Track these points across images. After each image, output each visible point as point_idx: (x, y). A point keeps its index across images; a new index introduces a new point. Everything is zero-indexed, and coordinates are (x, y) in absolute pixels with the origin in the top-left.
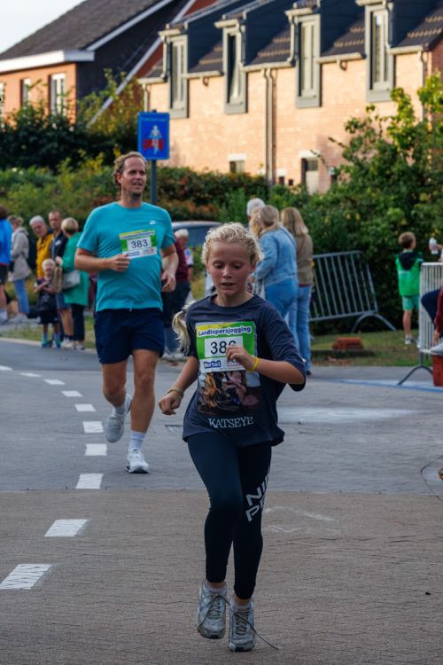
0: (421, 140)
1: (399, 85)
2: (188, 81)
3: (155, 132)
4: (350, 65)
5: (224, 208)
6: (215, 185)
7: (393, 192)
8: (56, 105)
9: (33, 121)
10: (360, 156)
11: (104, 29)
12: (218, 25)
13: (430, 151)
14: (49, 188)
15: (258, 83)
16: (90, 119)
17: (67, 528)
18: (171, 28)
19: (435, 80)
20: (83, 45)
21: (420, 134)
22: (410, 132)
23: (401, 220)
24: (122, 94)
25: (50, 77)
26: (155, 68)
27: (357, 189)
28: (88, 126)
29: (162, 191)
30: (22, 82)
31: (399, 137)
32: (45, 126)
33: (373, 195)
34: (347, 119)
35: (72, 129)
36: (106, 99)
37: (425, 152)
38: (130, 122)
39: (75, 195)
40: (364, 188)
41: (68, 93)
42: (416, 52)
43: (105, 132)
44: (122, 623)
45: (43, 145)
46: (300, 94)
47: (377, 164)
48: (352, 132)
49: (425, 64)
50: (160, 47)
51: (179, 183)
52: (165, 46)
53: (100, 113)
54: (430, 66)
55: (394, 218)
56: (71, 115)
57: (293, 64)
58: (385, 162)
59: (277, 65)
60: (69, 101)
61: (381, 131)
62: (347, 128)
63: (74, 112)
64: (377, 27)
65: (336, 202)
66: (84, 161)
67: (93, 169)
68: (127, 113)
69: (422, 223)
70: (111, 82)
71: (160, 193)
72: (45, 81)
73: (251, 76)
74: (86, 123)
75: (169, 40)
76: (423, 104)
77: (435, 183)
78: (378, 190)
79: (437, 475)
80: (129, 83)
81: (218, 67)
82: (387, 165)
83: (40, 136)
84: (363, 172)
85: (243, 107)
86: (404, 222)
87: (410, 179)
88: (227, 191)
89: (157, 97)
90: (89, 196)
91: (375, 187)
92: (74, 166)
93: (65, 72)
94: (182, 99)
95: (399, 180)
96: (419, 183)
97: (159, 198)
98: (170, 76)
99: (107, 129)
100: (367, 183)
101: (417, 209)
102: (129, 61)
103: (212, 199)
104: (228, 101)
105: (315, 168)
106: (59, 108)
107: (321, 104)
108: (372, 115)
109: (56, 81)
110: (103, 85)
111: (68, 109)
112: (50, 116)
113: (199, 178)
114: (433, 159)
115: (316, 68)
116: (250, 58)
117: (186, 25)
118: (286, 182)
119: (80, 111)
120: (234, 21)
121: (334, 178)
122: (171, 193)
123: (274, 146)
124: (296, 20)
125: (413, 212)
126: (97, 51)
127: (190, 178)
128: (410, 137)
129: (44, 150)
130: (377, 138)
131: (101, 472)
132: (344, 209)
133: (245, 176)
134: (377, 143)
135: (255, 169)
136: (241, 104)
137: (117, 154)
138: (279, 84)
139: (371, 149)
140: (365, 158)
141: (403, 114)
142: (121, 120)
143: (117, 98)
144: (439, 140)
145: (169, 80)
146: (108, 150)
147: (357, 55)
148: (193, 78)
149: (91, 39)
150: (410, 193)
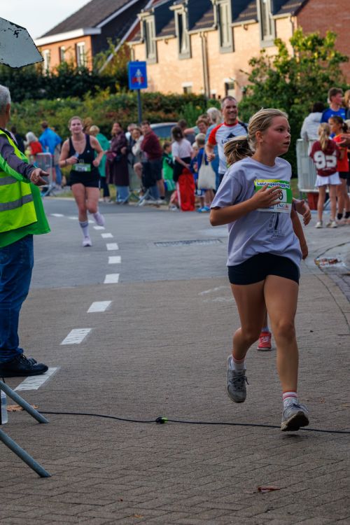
0: (293, 68)
1: (279, 36)
2: (156, 42)
3: (139, 73)
4: (250, 27)
5: (181, 114)
6: (175, 102)
7: (279, 99)
8: (80, 60)
9: (68, 71)
10: (259, 80)
11: (105, 15)
12: (172, 8)
13: (299, 74)
14: (79, 109)
15: (197, 41)
16: (101, 67)
17: (99, 307)
18: (145, 12)
19: (299, 33)
20: (93, 25)
21: (292, 64)
22: (287, 64)
24: (118, 52)
25: (76, 45)
26: (136, 35)
27: (258, 98)
28: (100, 71)
29: (145, 106)
30: (60, 49)
31: (281, 67)
32: (75, 73)
33: (268, 101)
34: (250, 58)
35: (90, 74)
36: (109, 55)
37: (295, 74)
38: (124, 68)
39: (95, 112)
40: (262, 97)
41: (87, 53)
42: (287, 17)
43: (110, 75)
44: (135, 360)
45: (74, 85)
46: (221, 45)
47: (268, 83)
48: (253, 66)
49: (293, 24)
50: (139, 23)
51: (155, 101)
52: (142, 23)
53: (106, 63)
54: (296, 25)
56: (89, 66)
57: (216, 28)
58: (273, 82)
59: (207, 29)
60: (88, 58)
61: (270, 64)
62: (250, 63)
63: (91, 64)
64: (264, 4)
65: (246, 107)
66: (98, 92)
67: (104, 96)
68: (122, 65)
69: (297, 116)
70: (112, 45)
71: (144, 108)
72: (73, 47)
73: (193, 37)
74: (98, 70)
75: (144, 19)
76: (293, 47)
77: (303, 92)
78: (270, 99)
79: (313, 261)
80: (124, 44)
81: (173, 33)
82: (274, 84)
83: (73, 79)
84: (260, 89)
85: (189, 56)
87: (288, 91)
88: (183, 104)
89: (139, 53)
90: (102, 112)
91: (269, 96)
92: (93, 95)
93: (84, 41)
94: (153, 52)
95: (282, 92)
96: (293, 93)
97: (143, 110)
98: (146, 40)
99: (110, 72)
100: (263, 95)
101: (293, 108)
102: (121, 32)
103: (174, 110)
104: (180, 51)
105: (233, 88)
106: (82, 63)
107: (234, 51)
108: (264, 54)
109: (79, 47)
110: (107, 47)
111: (87, 62)
112: (77, 67)
113: (166, 98)
114: (301, 78)
115: (230, 30)
116: (191, 27)
117: (153, 10)
118: (217, 97)
119: (95, 62)
120: (181, 6)
121: (244, 93)
122: (150, 107)
123: (208, 77)
124: (217, 3)
125: (291, 110)
126: (103, 28)
127: (161, 99)
128: (287, 67)
129: (75, 87)
130: (268, 68)
131: (118, 273)
132: (251, 111)
133: (193, 95)
134: (268, 71)
135: (198, 90)
136: (188, 53)
137: (118, 87)
138: (209, 40)
139: (264, 75)
140: (261, 81)
141: (282, 53)
142: (118, 67)
143: (115, 54)
144: (303, 67)
145: (145, 42)
146: (113, 85)
147: (253, 21)
148: (159, 40)
149: (98, 21)
150: (289, 99)
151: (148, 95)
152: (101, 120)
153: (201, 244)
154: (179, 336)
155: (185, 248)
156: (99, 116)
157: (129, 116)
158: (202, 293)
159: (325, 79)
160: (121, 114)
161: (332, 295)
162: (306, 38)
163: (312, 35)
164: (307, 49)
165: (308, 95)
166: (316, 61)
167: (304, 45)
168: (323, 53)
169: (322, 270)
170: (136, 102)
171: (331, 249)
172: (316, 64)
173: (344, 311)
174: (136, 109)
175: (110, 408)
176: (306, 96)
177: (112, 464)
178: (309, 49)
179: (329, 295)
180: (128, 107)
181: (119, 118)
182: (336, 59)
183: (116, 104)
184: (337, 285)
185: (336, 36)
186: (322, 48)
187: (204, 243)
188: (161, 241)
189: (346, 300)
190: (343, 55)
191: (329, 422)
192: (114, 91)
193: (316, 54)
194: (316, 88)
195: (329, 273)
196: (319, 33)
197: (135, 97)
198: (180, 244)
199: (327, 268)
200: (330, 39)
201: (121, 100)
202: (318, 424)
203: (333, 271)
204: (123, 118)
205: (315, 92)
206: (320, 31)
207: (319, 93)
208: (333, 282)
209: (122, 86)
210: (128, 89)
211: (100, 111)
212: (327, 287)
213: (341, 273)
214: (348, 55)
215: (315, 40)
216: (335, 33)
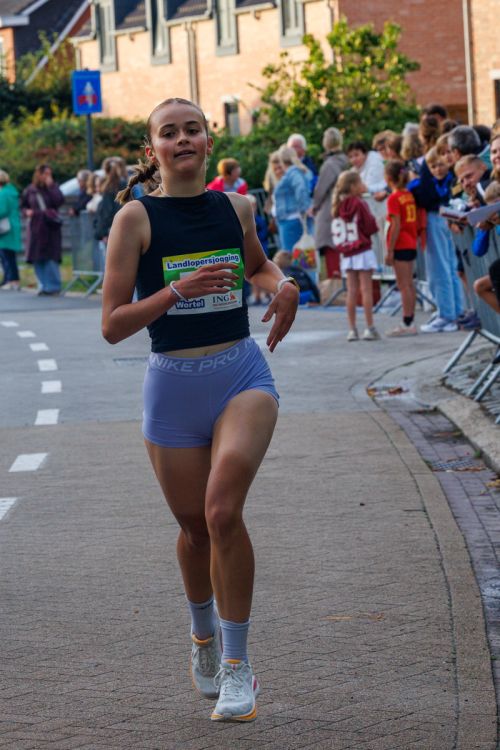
0: (332, 81)
1: (310, 31)
2: (116, 38)
3: (89, 88)
4: (264, 15)
7: (310, 130)
10: (277, 98)
13: (341, 90)
15: (179, 36)
16: (27, 78)
19: (342, 25)
20: (16, 10)
21: (330, 75)
22: (323, 73)
23: (317, 154)
24: (56, 53)
26: (84, 27)
27: (276, 129)
28: (27, 83)
29: (98, 140)
31: (312, 79)
34: (264, 65)
35: (12, 88)
36: (41, 58)
37: (336, 91)
38: (65, 77)
39: (19, 149)
40: (282, 127)
41: (7, 54)
42: (322, 1)
43: (42, 89)
46: (219, 43)
47: (293, 105)
48: (269, 77)
49: (332, 10)
50: (88, 9)
51: (113, 132)
52: (93, 9)
53: (36, 71)
54: (336, 12)
56: (10, 76)
57: (211, 16)
58: (300, 103)
59: (196, 18)
60: (8, 62)
61: (295, 75)
62: (264, 73)
63: (13, 72)
65: (257, 142)
66: (24, 117)
67: (32, 123)
68: (61, 73)
70: (46, 43)
71: (96, 143)
73: (173, 30)
74: (23, 81)
75: (96, 2)
76: (332, 47)
77: (348, 119)
79: (365, 392)
80: (65, 41)
81: (143, 23)
82: (302, 106)
84: (281, 113)
85: (167, 60)
87: (324, 117)
89: (88, 55)
90: (31, 148)
91: (294, 126)
92: (16, 122)
93: (2, 36)
94: (111, 54)
95: (314, 119)
97: (94, 146)
98: (100, 35)
99: (43, 84)
100: (285, 123)
102: (60, 23)
104: (154, 53)
105: (236, 111)
107: (238, 52)
108: (286, 60)
110: (37, 46)
111: (7, 68)
113: (132, 126)
114: (345, 98)
115: (233, 19)
116: (171, 14)
119: (19, 69)
121: (255, 118)
122: (106, 141)
123: (198, 93)
126: (32, 16)
127: (122, 128)
128: (320, 78)
130: (292, 81)
131: (57, 407)
132: (265, 148)
134: (292, 86)
136: (165, 56)
137: (55, 109)
138: (199, 36)
139: (286, 91)
140: (281, 101)
141: (314, 58)
142: (56, 76)
143: (52, 56)
144: (349, 80)
145: (98, 38)
146: (47, 106)
147: (269, 5)
148: (120, 35)
149: (24, 4)
151: (105, 122)
152: (28, 160)
154: (153, 511)
156: (25, 155)
157: (72, 154)
159: (384, 99)
160: (61, 152)
161: (394, 446)
162: (353, 33)
163: (362, 28)
164: (353, 50)
165: (355, 124)
166: (368, 69)
167: (349, 44)
168: (378, 59)
169: (378, 405)
170: (83, 132)
171: (392, 369)
172: (368, 75)
173: (413, 471)
174: (83, 144)
175: (47, 627)
176: (351, 125)
178: (358, 51)
179: (390, 445)
180: (72, 140)
181: (56, 157)
182: (400, 66)
183: (52, 137)
184: (402, 429)
185: (399, 30)
186: (377, 49)
188: (123, 357)
189: (417, 454)
190: (411, 60)
191: (390, 652)
192: (48, 115)
193: (368, 60)
194: (368, 113)
195: (389, 409)
196: (372, 25)
197: (82, 125)
199: (386, 402)
200: (391, 34)
201: (60, 129)
202: (374, 655)
203: (396, 406)
204: (62, 159)
205: (367, 119)
206: (375, 23)
207: (373, 120)
208: (396, 424)
209: (61, 108)
210: (71, 111)
211: (28, 148)
212: (386, 433)
213: (408, 410)
214: (419, 60)
215: (366, 37)
216: (398, 26)
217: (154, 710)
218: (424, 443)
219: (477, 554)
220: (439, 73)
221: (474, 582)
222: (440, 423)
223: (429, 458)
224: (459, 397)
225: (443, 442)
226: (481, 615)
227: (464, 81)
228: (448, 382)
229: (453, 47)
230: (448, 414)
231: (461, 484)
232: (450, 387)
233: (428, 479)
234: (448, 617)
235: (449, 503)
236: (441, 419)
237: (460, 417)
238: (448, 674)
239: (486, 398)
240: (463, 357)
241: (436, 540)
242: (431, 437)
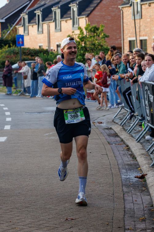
0: (86, 39)
1: (80, 26)
2: (28, 26)
3: (21, 40)
4: (68, 21)
6: (35, 52)
7: (79, 52)
11: (7, 14)
12: (35, 12)
13: (88, 42)
15: (45, 26)
16: (4, 36)
17: (2, 139)
18: (24, 13)
19: (89, 25)
20: (1, 18)
22: (83, 37)
23: (81, 59)
24: (12, 30)
26: (20, 23)
28: (4, 38)
29: (23, 53)
31: (80, 39)
34: (67, 35)
35: (0, 39)
36: (8, 31)
39: (1, 55)
42: (84, 18)
43: (8, 40)
49: (86, 20)
50: (21, 18)
51: (27, 51)
52: (22, 18)
53: (7, 35)
54: (87, 21)
55: (80, 59)
57: (54, 21)
59: (50, 21)
61: (76, 38)
64: (74, 11)
66: (3, 47)
67: (5, 49)
68: (13, 35)
70: (9, 27)
71: (22, 54)
73: (44, 25)
74: (3, 37)
75: (23, 16)
76: (86, 30)
77: (90, 50)
79: (92, 123)
80: (14, 27)
81: (36, 23)
85: (42, 33)
86: (82, 60)
87: (83, 49)
88: (38, 53)
89: (21, 31)
90: (5, 55)
92: (1, 48)
94: (27, 31)
95: (81, 49)
96: (86, 50)
98: (24, 25)
99: (8, 38)
102: (13, 22)
103: (35, 55)
104: (38, 31)
107: (61, 31)
108: (74, 34)
110: (7, 28)
113: (32, 50)
114: (89, 44)
115: (60, 22)
116: (43, 20)
117: (27, 12)
118: (53, 50)
119: (2, 34)
120: (39, 11)
122: (25, 54)
123: (50, 42)
124: (54, 10)
126: (6, 20)
127: (29, 50)
128: (82, 39)
131: (10, 125)
133: (43, 49)
135: (45, 47)
136: (41, 31)
138: (51, 26)
141: (81, 33)
142: (12, 36)
144: (90, 39)
145: (23, 26)
146: (9, 44)
147: (69, 19)
148: (29, 26)
149: (4, 16)
150: (83, 52)
151: (24, 49)
152: (4, 58)
153: (45, 113)
154: (35, 153)
155: (38, 115)
157: (16, 57)
158: (45, 135)
159: (99, 45)
160: (13, 56)
162: (91, 27)
163: (94, 26)
166: (95, 37)
167: (91, 30)
168: (98, 34)
170: (19, 51)
171: (100, 117)
172: (95, 38)
173: (104, 144)
174: (19, 54)
177: (7, 207)
178: (93, 32)
179: (98, 137)
180: (16, 53)
181: (11, 58)
182: (104, 36)
183: (10, 52)
184: (102, 133)
185: (104, 26)
186: (98, 31)
187: (46, 113)
188: (28, 112)
189: (105, 140)
190: (107, 35)
191: (97, 191)
192: (10, 46)
193: (95, 34)
194: (95, 48)
195: (98, 128)
196: (97, 25)
197: (19, 49)
198: (36, 113)
199: (98, 126)
200: (102, 28)
201: (13, 50)
202: (92, 192)
203: (100, 127)
204: (13, 58)
205: (95, 50)
208: (100, 132)
209: (13, 44)
210: (16, 46)
212: (97, 134)
213: (104, 128)
214: (109, 35)
215: (95, 28)
216: (104, 25)
217: (34, 205)
218: (107, 137)
219: (120, 167)
220: (114, 38)
221: (119, 174)
222: (112, 132)
223: (108, 141)
224: (117, 125)
225: (113, 137)
226: (121, 183)
227: (121, 41)
228: (114, 121)
229: (118, 31)
230: (114, 129)
231: (117, 148)
232: (115, 122)
233: (108, 147)
234: (112, 183)
235: (113, 153)
236: (112, 131)
237: (117, 130)
238: (112, 198)
239: (124, 125)
240: (118, 114)
241: (110, 162)
242: (109, 135)
